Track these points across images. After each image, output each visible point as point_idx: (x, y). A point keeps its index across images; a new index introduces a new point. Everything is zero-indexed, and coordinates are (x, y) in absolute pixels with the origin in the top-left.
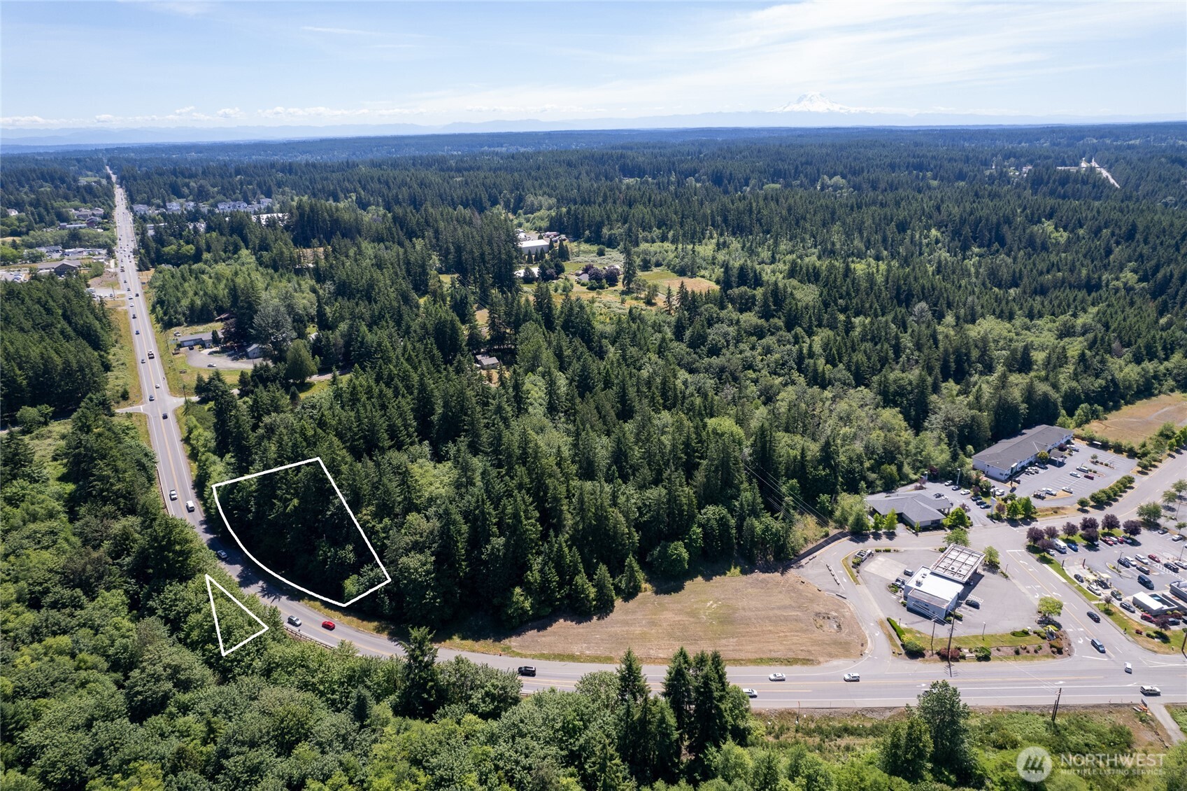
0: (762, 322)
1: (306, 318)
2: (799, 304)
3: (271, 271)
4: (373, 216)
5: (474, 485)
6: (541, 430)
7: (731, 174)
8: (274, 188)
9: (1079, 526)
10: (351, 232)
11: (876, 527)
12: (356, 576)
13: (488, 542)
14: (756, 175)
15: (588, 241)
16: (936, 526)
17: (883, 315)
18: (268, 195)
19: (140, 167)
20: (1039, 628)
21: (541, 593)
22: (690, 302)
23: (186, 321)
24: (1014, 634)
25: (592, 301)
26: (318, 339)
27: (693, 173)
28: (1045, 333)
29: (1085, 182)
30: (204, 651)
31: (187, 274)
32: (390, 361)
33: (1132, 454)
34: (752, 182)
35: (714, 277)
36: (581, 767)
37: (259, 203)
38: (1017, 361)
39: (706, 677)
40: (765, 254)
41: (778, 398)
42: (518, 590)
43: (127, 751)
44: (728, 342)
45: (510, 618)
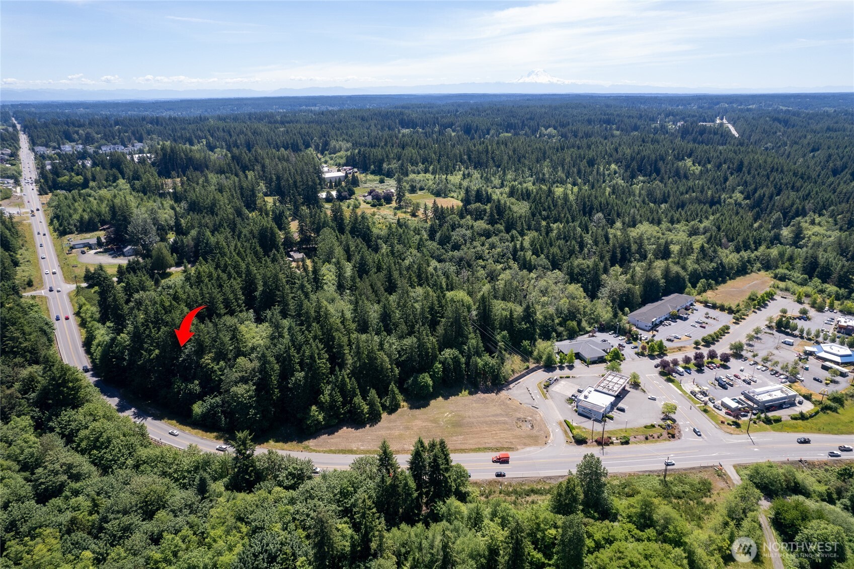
0: (489, 227)
1: (167, 228)
2: (515, 215)
3: (141, 194)
4: (218, 156)
5: (283, 337)
6: (333, 301)
7: (477, 126)
8: (145, 136)
9: (693, 358)
10: (201, 166)
11: (561, 362)
12: (201, 402)
13: (293, 375)
14: (495, 127)
15: (373, 173)
16: (601, 360)
17: (573, 222)
18: (140, 140)
19: (40, 118)
20: (662, 423)
21: (330, 409)
22: (440, 214)
23: (77, 230)
24: (645, 427)
25: (374, 214)
26: (175, 242)
27: (451, 125)
28: (681, 233)
29: (715, 133)
30: (91, 455)
31: (77, 197)
32: (226, 255)
33: (731, 311)
34: (492, 132)
35: (460, 197)
36: (352, 518)
37: (133, 146)
38: (661, 252)
39: (435, 456)
40: (497, 181)
41: (499, 278)
42: (314, 408)
43: (34, 522)
44: (465, 241)
45: (309, 427)
